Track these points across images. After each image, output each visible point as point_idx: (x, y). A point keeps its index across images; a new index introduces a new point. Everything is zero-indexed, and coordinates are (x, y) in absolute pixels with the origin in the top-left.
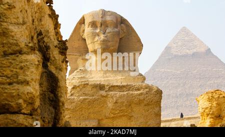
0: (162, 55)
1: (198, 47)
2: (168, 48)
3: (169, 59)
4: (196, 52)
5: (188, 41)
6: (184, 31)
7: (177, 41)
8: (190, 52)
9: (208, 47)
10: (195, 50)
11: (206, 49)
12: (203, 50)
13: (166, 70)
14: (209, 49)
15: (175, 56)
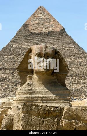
0: (19, 32)
1: (54, 27)
2: (25, 26)
3: (26, 36)
4: (52, 31)
5: (44, 20)
6: (41, 10)
7: (34, 19)
8: (46, 31)
9: (62, 27)
10: (50, 29)
11: (61, 29)
12: (58, 29)
13: (22, 46)
14: (64, 29)
15: (32, 34)
